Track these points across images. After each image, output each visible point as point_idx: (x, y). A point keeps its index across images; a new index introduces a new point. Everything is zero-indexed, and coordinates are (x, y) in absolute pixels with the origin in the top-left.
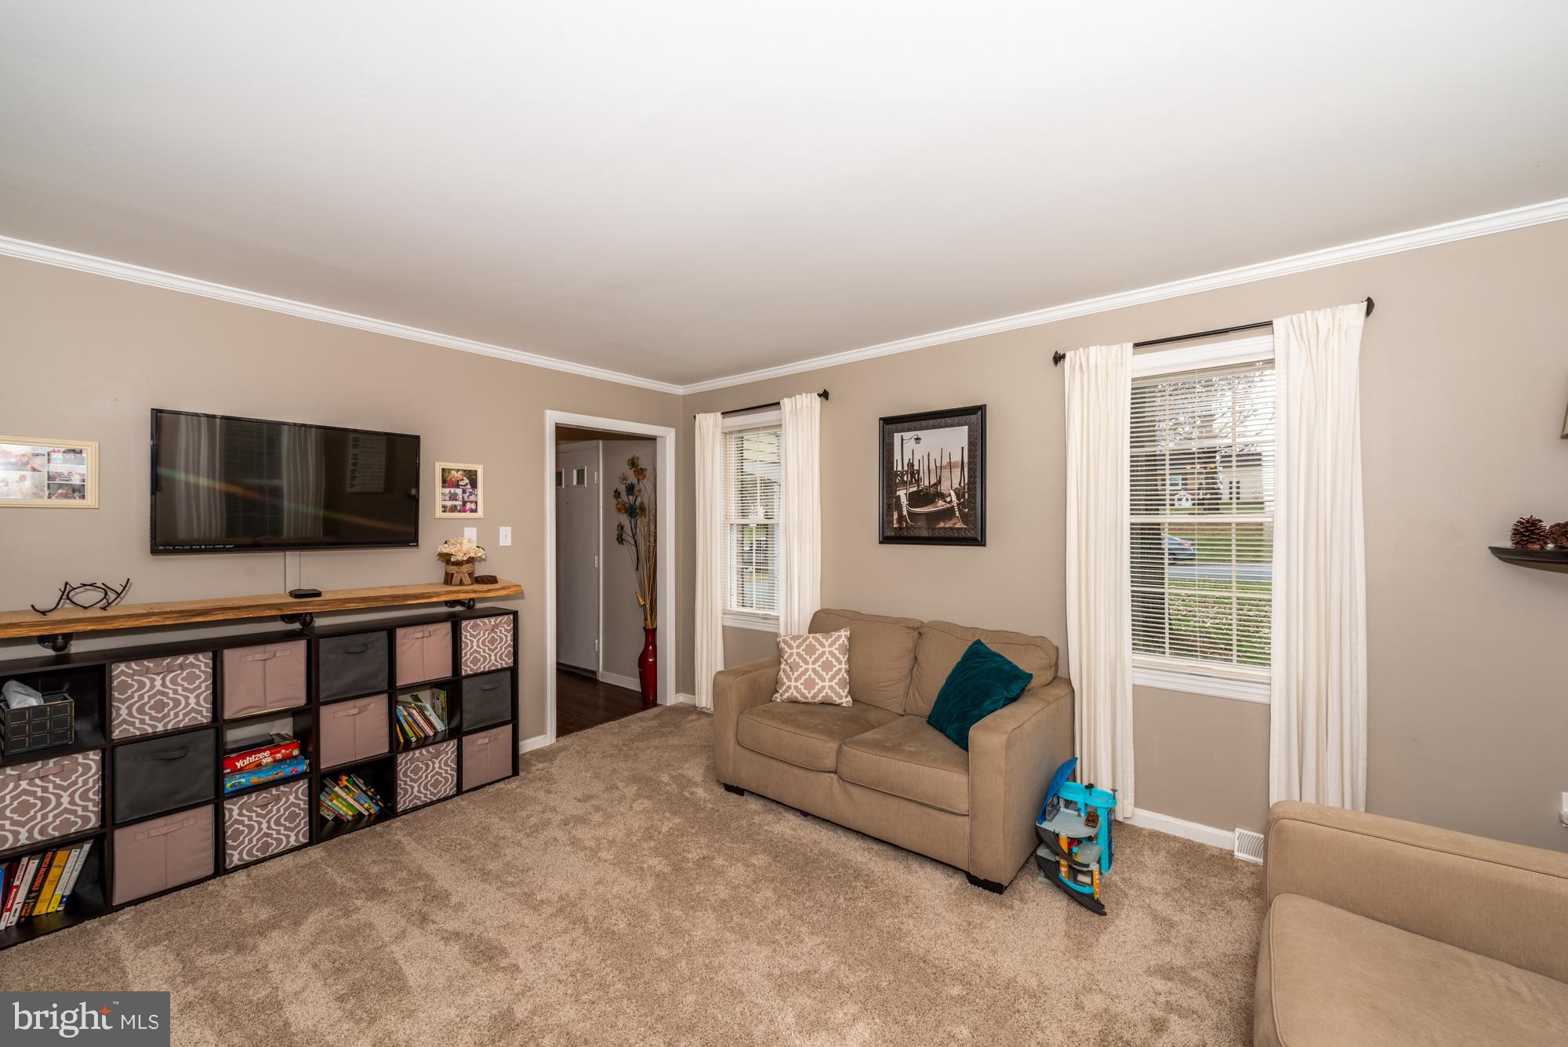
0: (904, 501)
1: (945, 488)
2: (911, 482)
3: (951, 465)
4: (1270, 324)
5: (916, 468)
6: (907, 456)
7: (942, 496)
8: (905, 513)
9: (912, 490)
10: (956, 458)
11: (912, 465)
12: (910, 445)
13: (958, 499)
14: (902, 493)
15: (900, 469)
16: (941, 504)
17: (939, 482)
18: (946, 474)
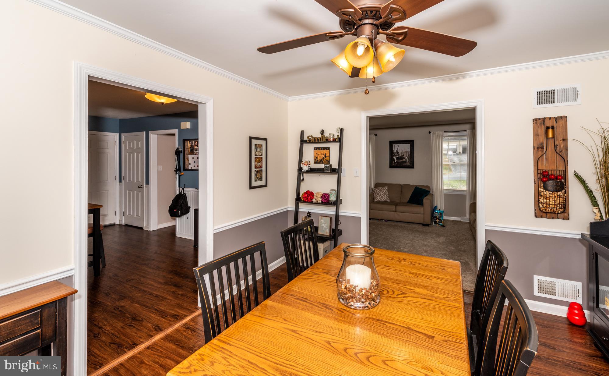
0: (395, 159)
1: (405, 156)
2: (397, 155)
3: (406, 152)
4: (466, 131)
5: (398, 152)
6: (396, 150)
7: (405, 158)
8: (395, 162)
9: (397, 157)
10: (408, 150)
11: (397, 151)
12: (397, 147)
13: (408, 159)
14: (395, 157)
15: (394, 152)
16: (404, 160)
17: (404, 155)
18: (405, 153)
